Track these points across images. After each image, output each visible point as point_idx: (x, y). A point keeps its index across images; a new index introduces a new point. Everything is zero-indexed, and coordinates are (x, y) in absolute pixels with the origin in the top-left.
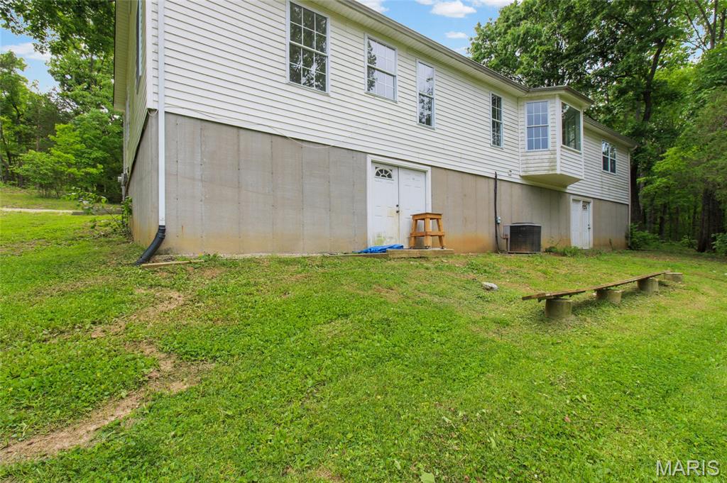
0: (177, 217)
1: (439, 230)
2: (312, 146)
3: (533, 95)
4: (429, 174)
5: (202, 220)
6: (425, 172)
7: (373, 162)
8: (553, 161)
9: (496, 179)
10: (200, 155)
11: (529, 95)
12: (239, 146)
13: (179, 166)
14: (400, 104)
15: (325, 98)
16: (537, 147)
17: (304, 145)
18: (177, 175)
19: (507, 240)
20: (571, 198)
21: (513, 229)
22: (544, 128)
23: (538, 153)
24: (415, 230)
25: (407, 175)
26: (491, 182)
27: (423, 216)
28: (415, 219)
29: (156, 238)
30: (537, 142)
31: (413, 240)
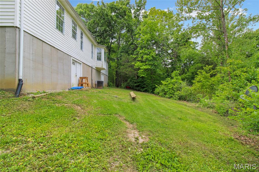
0: (25, 75)
1: (88, 82)
2: (60, 52)
3: (99, 46)
4: (82, 64)
5: (32, 77)
6: (81, 64)
7: (73, 60)
8: (102, 64)
9: (92, 67)
10: (32, 50)
11: (98, 46)
12: (43, 49)
13: (26, 53)
14: (77, 42)
16: (99, 60)
17: (59, 51)
18: (25, 57)
19: (96, 85)
20: (101, 73)
21: (98, 82)
22: (101, 55)
23: (99, 62)
24: (82, 82)
25: (78, 64)
26: (91, 68)
27: (85, 78)
28: (82, 78)
29: (19, 84)
30: (99, 59)
31: (80, 85)
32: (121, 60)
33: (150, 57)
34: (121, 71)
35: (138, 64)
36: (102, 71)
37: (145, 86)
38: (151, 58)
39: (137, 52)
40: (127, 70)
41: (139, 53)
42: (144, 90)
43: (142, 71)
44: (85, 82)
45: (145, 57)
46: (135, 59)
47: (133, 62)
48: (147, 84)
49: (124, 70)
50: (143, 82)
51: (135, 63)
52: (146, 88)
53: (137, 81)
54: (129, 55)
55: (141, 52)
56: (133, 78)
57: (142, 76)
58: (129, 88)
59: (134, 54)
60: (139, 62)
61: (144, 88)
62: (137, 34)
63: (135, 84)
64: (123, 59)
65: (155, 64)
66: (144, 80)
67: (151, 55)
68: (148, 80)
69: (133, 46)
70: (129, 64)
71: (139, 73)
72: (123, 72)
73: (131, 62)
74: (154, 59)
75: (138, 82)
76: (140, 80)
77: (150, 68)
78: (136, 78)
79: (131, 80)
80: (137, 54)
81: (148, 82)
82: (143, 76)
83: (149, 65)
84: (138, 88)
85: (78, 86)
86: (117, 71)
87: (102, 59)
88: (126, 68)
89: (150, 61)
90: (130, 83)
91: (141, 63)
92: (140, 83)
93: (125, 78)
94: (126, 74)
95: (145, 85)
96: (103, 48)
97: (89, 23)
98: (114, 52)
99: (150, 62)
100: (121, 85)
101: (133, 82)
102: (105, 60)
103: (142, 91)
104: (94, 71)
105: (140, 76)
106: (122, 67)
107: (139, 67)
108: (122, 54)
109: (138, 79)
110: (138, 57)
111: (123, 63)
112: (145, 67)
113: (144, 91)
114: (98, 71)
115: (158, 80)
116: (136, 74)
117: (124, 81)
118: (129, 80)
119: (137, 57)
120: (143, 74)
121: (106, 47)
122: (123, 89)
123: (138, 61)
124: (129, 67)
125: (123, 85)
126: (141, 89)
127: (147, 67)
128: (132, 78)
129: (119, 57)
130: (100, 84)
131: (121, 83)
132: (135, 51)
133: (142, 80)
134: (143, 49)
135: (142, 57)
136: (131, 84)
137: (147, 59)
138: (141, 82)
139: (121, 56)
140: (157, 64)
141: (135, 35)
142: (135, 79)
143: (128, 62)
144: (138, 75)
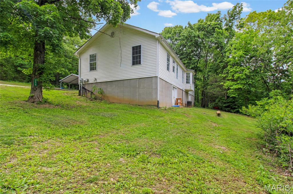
0: (159, 98)
6: (176, 89)
7: (173, 87)
8: (191, 87)
11: (187, 71)
14: (175, 74)
15: (169, 72)
19: (186, 104)
20: (189, 94)
21: (187, 102)
22: (189, 79)
23: (188, 85)
24: (177, 102)
25: (175, 89)
26: (182, 91)
27: (180, 99)
28: (177, 99)
29: (158, 103)
30: (188, 82)
31: (176, 104)
32: (208, 80)
33: (242, 75)
34: (208, 90)
35: (228, 83)
36: (189, 92)
37: (236, 107)
38: (244, 76)
39: (227, 70)
40: (215, 90)
41: (229, 71)
42: (235, 111)
43: (232, 90)
44: (180, 102)
45: (236, 76)
46: (224, 78)
47: (222, 82)
48: (239, 105)
49: (211, 90)
50: (234, 102)
51: (225, 83)
52: (238, 109)
53: (226, 102)
54: (217, 74)
55: (231, 71)
56: (223, 98)
57: (232, 96)
58: (216, 108)
59: (223, 73)
60: (228, 82)
61: (235, 108)
62: (228, 51)
63: (224, 104)
64: (211, 78)
65: (249, 83)
66: (236, 100)
67: (244, 73)
68: (240, 101)
69: (222, 65)
70: (217, 84)
71: (229, 93)
72: (210, 93)
73: (220, 81)
74: (248, 77)
75: (228, 103)
76: (230, 100)
77: (242, 87)
78: (226, 98)
79: (220, 101)
80: (227, 73)
81: (240, 103)
82: (234, 96)
83: (241, 84)
84: (228, 109)
85: (175, 105)
86: (203, 91)
87: (190, 82)
88: (214, 88)
89: (243, 79)
90: (218, 103)
91: (232, 81)
92: (230, 104)
93: (213, 99)
94: (214, 94)
95: (236, 105)
96: (191, 72)
97: (177, 47)
98: (201, 71)
99: (243, 81)
100: (208, 105)
101: (222, 102)
102: (193, 83)
103: (233, 112)
104: (184, 93)
105: (230, 96)
106: (209, 86)
107: (229, 87)
108: (210, 73)
109: (228, 99)
110: (228, 76)
111: (210, 83)
112: (235, 87)
113: (234, 113)
114: (187, 92)
115: (253, 100)
116: (226, 94)
117: (212, 101)
118: (217, 100)
119: (226, 76)
120: (233, 94)
121: (194, 71)
122: (210, 109)
123: (228, 80)
124: (217, 87)
125: (211, 106)
126: (231, 110)
127: (238, 87)
128: (221, 99)
129: (206, 77)
130: (189, 104)
131: (208, 103)
132: (225, 69)
133: (233, 100)
134: (235, 67)
135: (233, 76)
136: (220, 104)
137: (239, 77)
138: (231, 102)
139: (209, 76)
140: (251, 83)
141: (225, 52)
142: (224, 99)
143: (216, 82)
144: (227, 95)
